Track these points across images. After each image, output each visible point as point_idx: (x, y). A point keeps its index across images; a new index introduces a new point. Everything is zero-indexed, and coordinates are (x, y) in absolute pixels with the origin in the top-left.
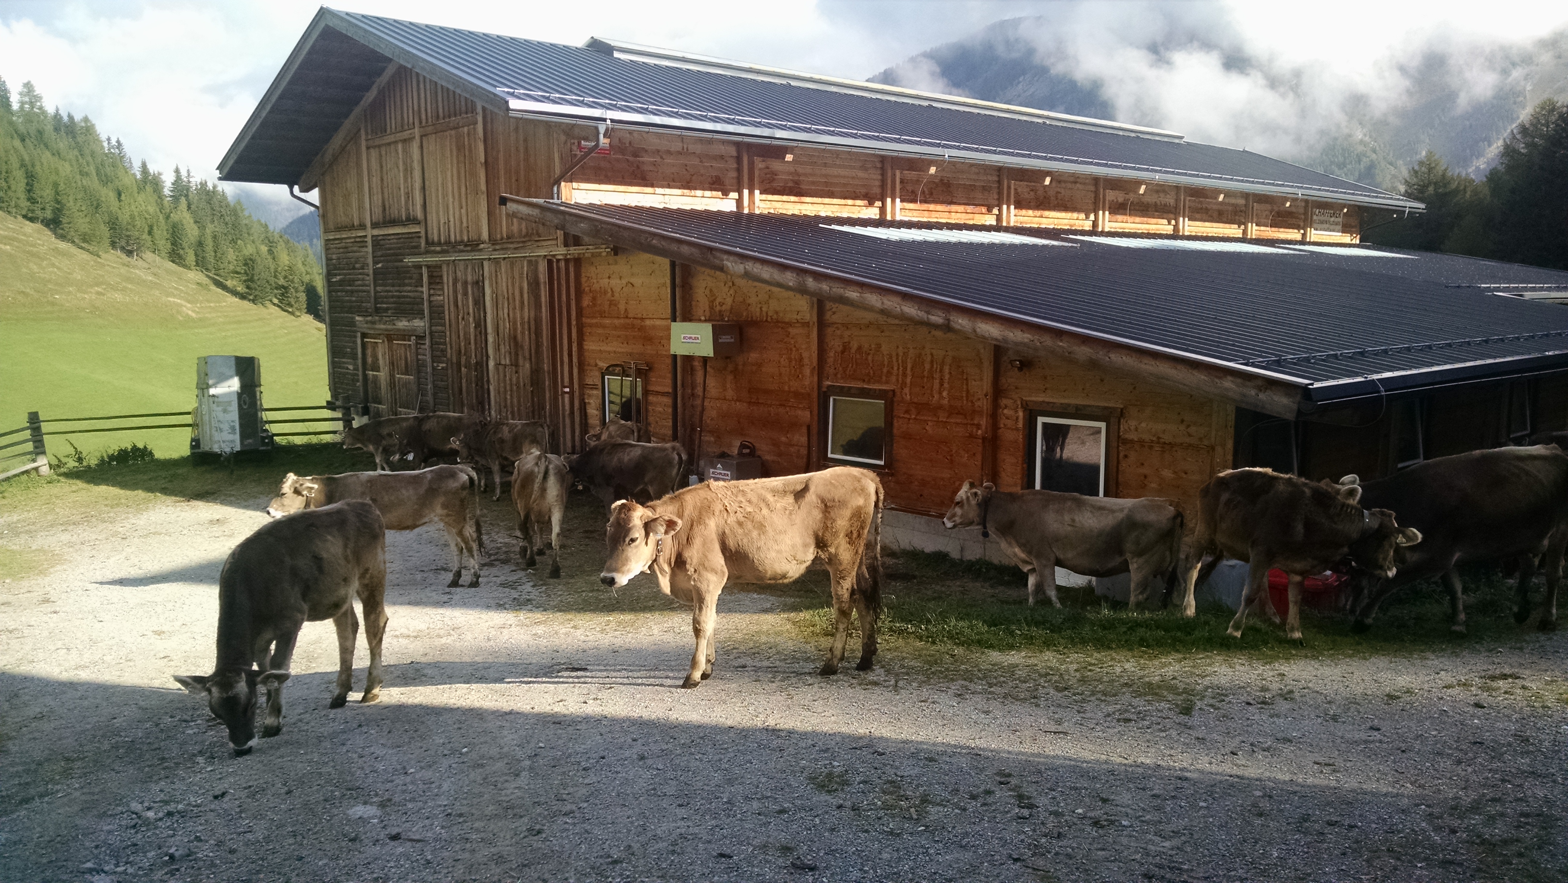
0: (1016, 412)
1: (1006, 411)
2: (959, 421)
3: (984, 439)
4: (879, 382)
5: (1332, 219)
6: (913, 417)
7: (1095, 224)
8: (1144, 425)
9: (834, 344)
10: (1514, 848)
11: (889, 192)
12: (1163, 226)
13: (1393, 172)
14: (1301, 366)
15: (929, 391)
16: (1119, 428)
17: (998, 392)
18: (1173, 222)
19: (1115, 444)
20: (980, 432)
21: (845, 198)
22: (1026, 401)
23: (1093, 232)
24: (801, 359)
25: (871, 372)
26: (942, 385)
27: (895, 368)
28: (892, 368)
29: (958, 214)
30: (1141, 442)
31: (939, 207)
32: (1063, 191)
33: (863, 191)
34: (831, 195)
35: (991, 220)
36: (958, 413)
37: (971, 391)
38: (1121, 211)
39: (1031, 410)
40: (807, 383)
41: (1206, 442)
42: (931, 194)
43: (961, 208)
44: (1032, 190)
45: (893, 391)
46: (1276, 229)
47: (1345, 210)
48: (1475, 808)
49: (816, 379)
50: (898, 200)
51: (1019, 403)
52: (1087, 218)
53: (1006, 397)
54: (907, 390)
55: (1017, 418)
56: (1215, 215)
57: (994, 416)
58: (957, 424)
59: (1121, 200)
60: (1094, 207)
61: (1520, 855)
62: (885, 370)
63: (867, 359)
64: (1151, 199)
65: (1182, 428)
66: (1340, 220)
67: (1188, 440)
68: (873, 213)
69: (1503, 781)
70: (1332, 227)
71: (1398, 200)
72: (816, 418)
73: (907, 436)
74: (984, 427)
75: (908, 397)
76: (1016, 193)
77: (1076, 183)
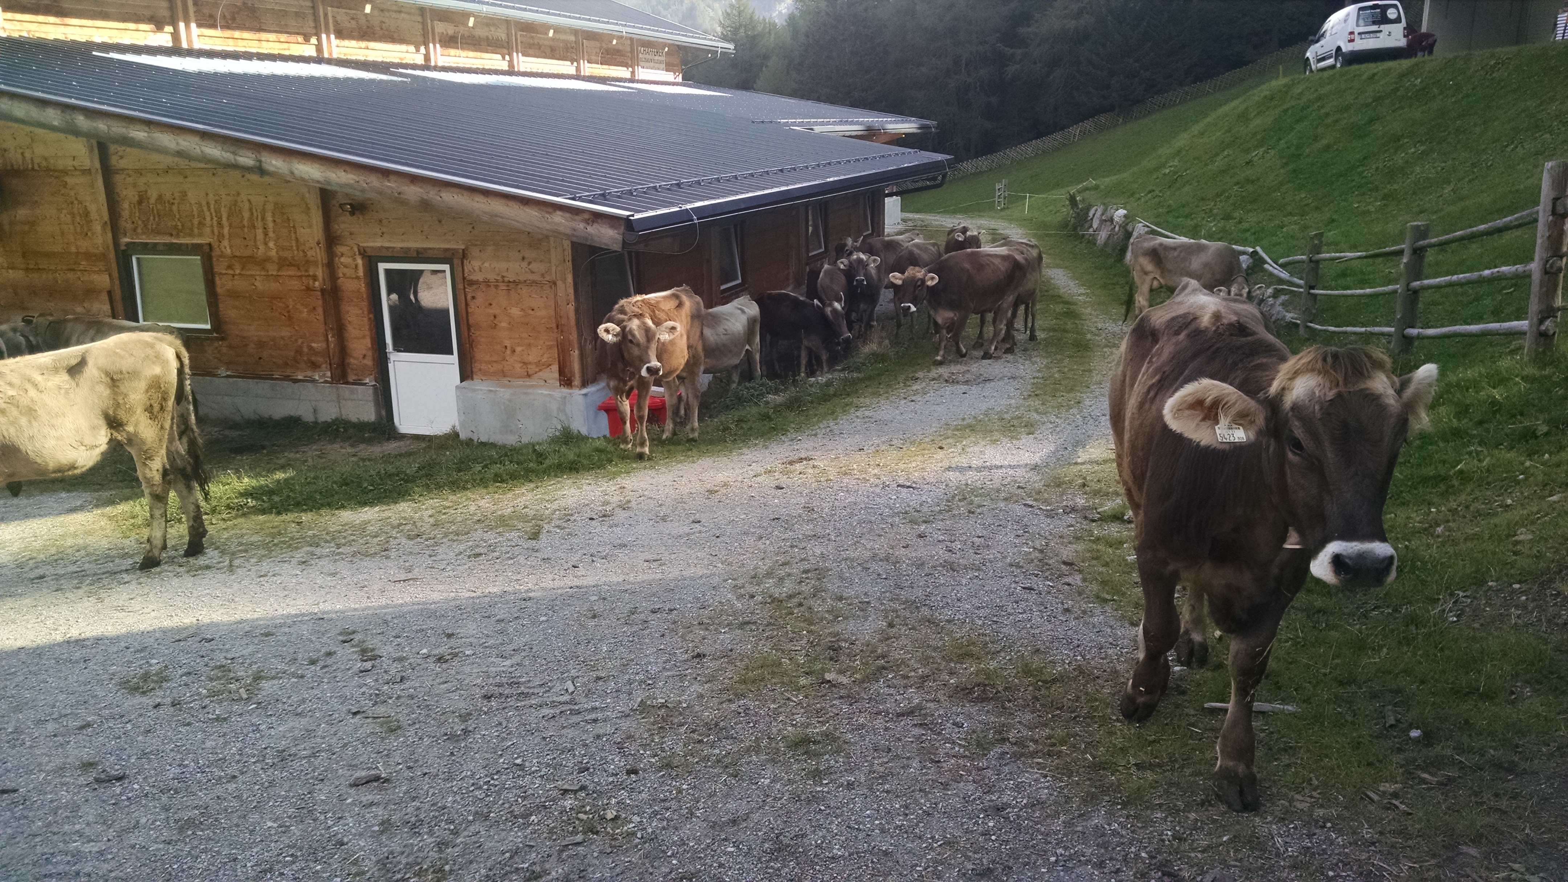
0: (354, 259)
1: (343, 260)
2: (291, 273)
3: (323, 291)
4: (191, 235)
5: (657, 58)
6: (238, 272)
7: (427, 58)
8: (487, 265)
9: (128, 194)
10: (795, 600)
11: (181, 15)
12: (495, 61)
13: (711, 14)
14: (626, 197)
15: (252, 243)
16: (463, 271)
17: (331, 240)
18: (507, 57)
19: (461, 286)
20: (317, 284)
21: (124, 20)
22: (364, 248)
23: (426, 67)
24: (87, 214)
25: (179, 224)
26: (266, 235)
27: (208, 219)
28: (205, 219)
29: (270, 42)
30: (487, 283)
31: (246, 35)
32: (387, 20)
33: (148, 13)
34: (105, 16)
35: (309, 50)
36: (291, 265)
37: (301, 240)
38: (452, 45)
39: (370, 257)
40: (99, 241)
41: (548, 278)
42: (234, 19)
43: (272, 36)
44: (353, 19)
45: (210, 245)
46: (607, 67)
47: (666, 49)
48: (769, 574)
49: (110, 235)
50: (193, 25)
51: (357, 250)
52: (418, 50)
53: (341, 245)
54: (225, 243)
55: (356, 266)
56: (548, 51)
57: (331, 266)
58: (290, 276)
59: (451, 32)
60: (424, 39)
61: (800, 605)
62: (196, 221)
63: (171, 210)
64: (481, 32)
65: (524, 264)
66: (663, 58)
67: (531, 277)
68: (164, 39)
69: (792, 547)
70: (657, 65)
71: (711, 40)
72: (117, 282)
73: (234, 295)
74: (321, 279)
75: (229, 251)
76: (336, 22)
77: (400, 12)
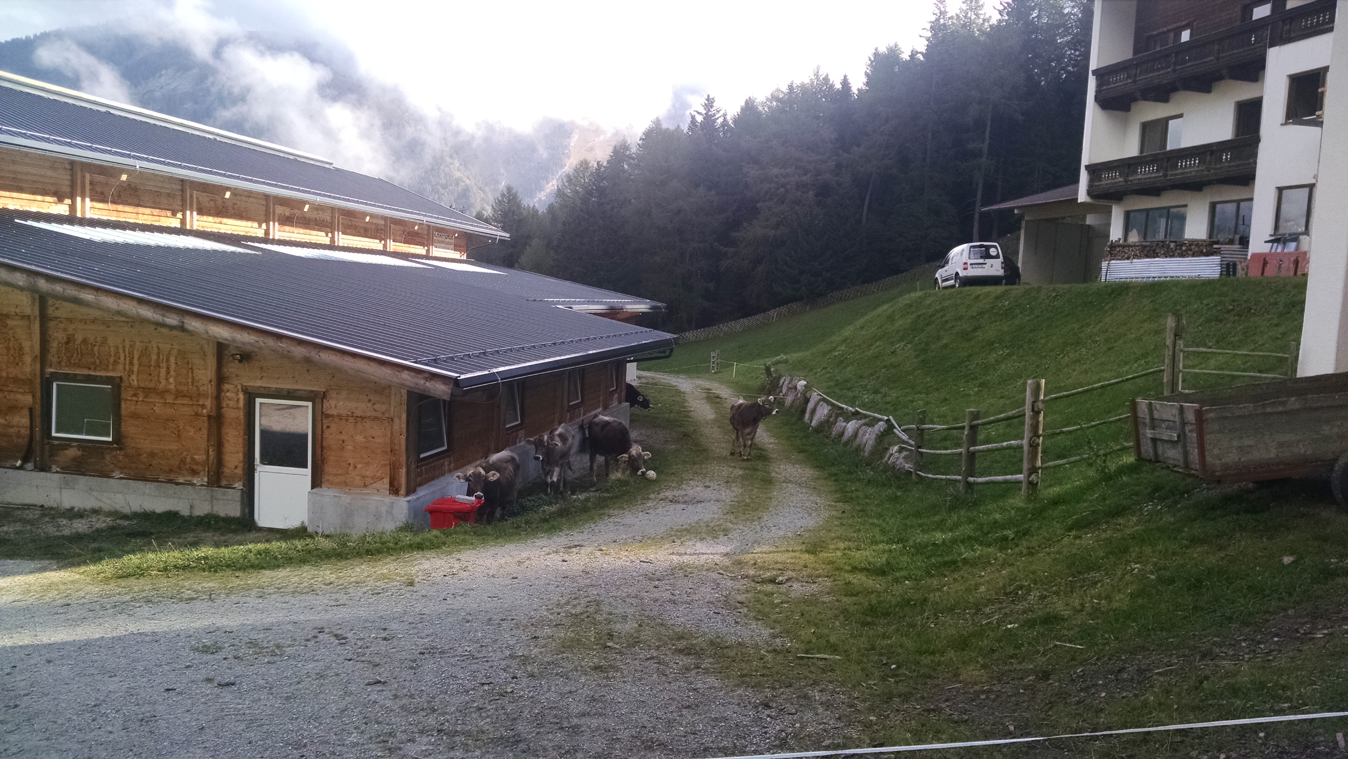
0: (237, 395)
1: (228, 394)
2: (185, 402)
3: (210, 417)
4: (106, 370)
5: (447, 240)
6: (141, 399)
7: (268, 233)
8: (341, 403)
9: (58, 336)
11: (79, 192)
12: (323, 238)
15: (156, 378)
16: (322, 407)
17: (221, 378)
18: (330, 235)
19: (319, 418)
20: (205, 411)
21: (35, 194)
22: (246, 386)
24: (22, 348)
25: (98, 361)
26: (168, 373)
27: (122, 358)
28: (119, 358)
29: (145, 216)
30: (340, 416)
31: (131, 209)
32: (238, 203)
33: (53, 189)
35: (176, 223)
36: (185, 396)
37: (197, 378)
38: (289, 223)
39: (250, 393)
41: (387, 415)
42: (120, 195)
43: (148, 211)
44: (213, 203)
45: (120, 377)
47: (456, 234)
49: (38, 366)
50: (87, 200)
51: (239, 387)
52: (260, 227)
53: (228, 383)
54: (134, 377)
55: (238, 399)
56: (363, 231)
57: (218, 398)
58: (184, 404)
59: (289, 216)
60: (266, 218)
62: (112, 360)
63: (92, 350)
64: (313, 216)
65: (370, 405)
66: (453, 241)
67: (374, 414)
68: (63, 210)
70: (447, 246)
71: (491, 229)
73: (136, 417)
74: (208, 407)
75: (136, 382)
76: (198, 202)
77: (250, 197)
